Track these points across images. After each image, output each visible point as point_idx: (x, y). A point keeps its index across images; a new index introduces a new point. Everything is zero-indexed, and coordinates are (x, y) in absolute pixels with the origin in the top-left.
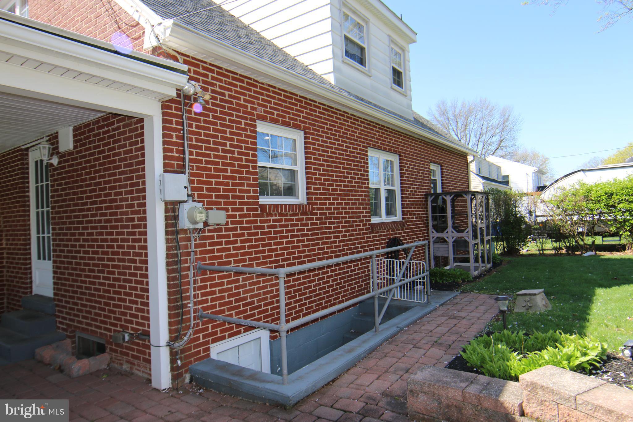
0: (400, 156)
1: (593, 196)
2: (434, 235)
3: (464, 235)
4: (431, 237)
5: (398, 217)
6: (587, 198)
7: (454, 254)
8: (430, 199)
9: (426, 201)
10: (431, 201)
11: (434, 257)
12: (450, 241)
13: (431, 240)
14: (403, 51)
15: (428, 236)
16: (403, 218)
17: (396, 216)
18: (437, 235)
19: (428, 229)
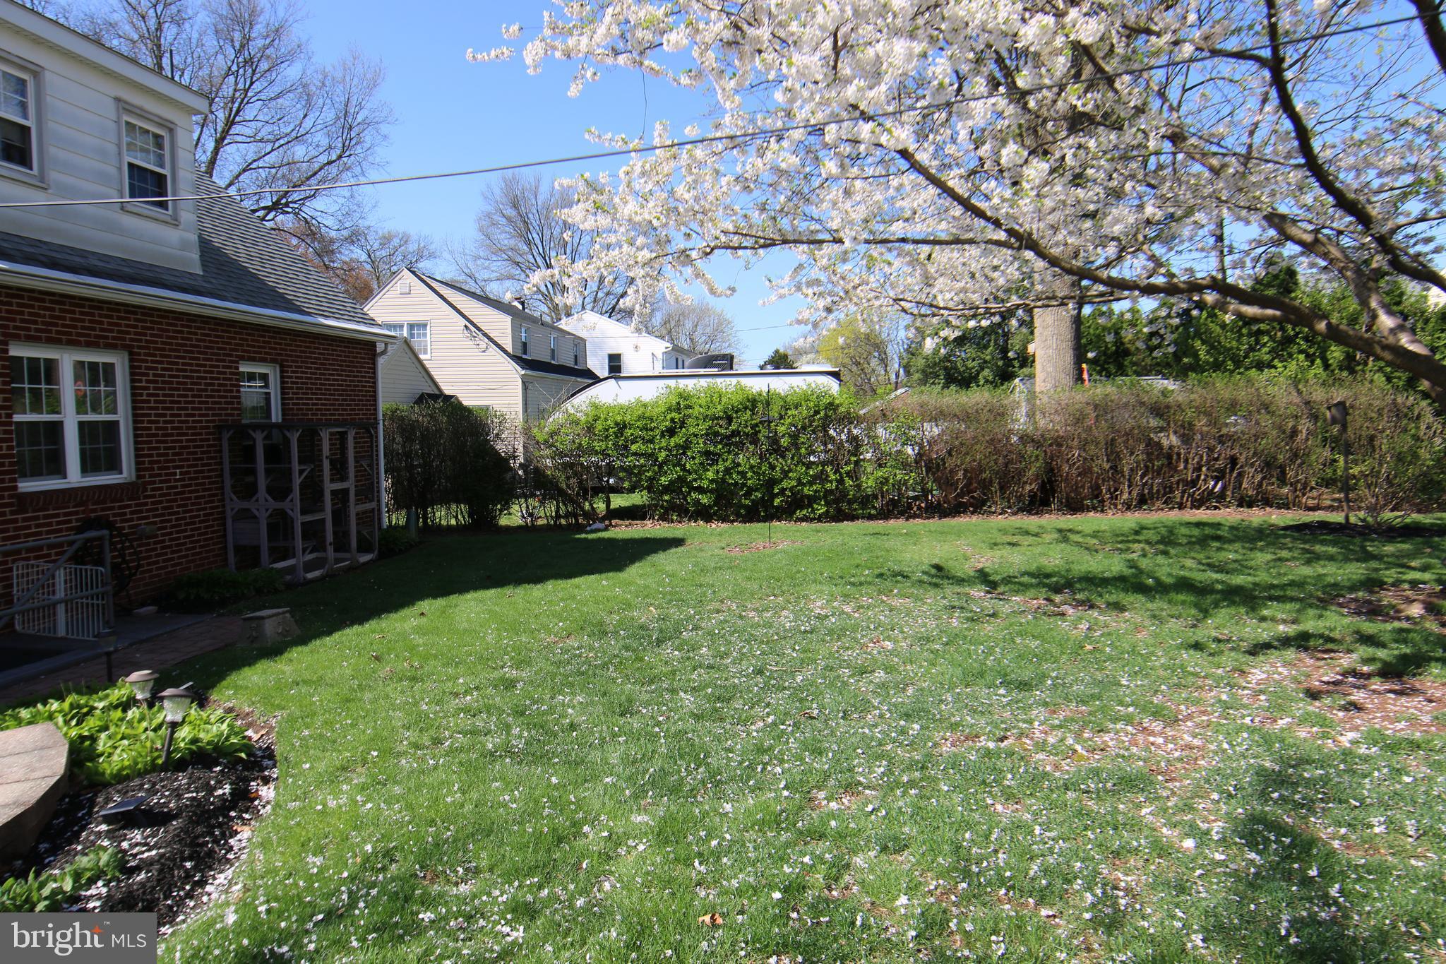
0: (131, 354)
1: (599, 426)
2: (234, 504)
3: (285, 505)
4: (228, 509)
5: (127, 473)
6: (590, 429)
7: (269, 540)
8: (226, 436)
9: (220, 439)
10: (229, 439)
11: (235, 547)
12: (263, 517)
13: (229, 514)
14: (171, 131)
15: (224, 506)
16: (138, 477)
17: (121, 473)
18: (239, 505)
19: (223, 494)
